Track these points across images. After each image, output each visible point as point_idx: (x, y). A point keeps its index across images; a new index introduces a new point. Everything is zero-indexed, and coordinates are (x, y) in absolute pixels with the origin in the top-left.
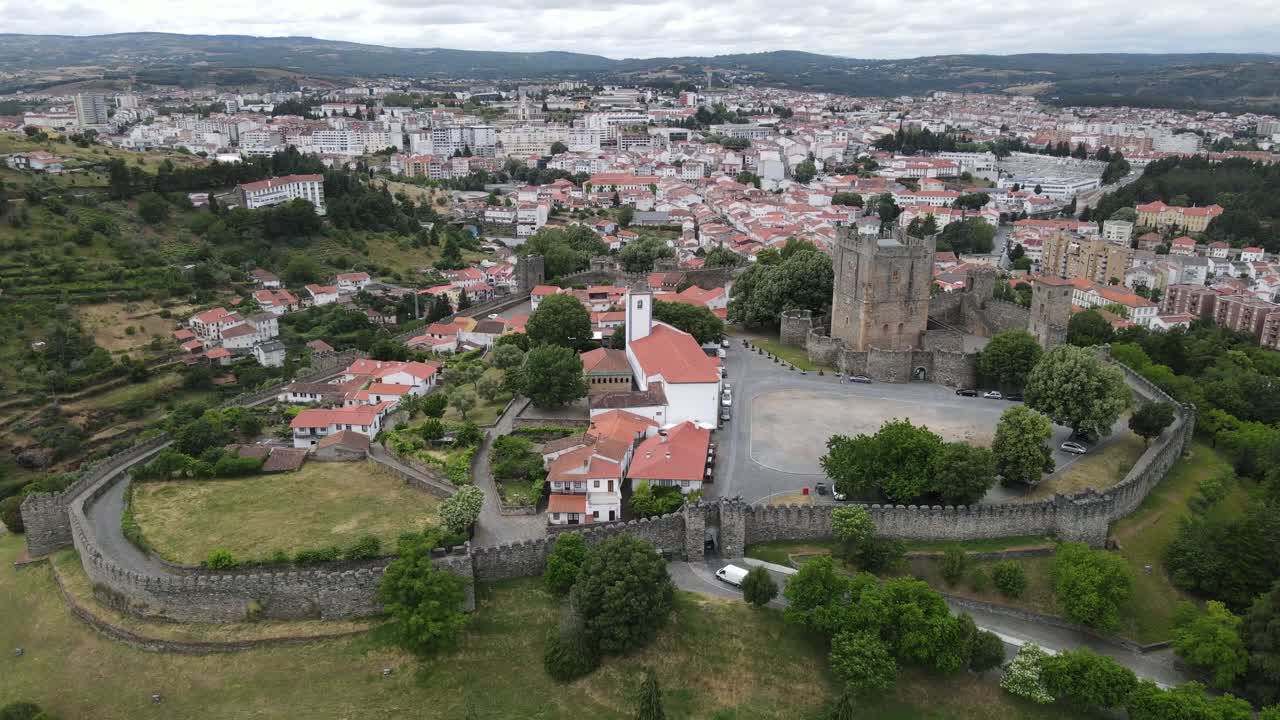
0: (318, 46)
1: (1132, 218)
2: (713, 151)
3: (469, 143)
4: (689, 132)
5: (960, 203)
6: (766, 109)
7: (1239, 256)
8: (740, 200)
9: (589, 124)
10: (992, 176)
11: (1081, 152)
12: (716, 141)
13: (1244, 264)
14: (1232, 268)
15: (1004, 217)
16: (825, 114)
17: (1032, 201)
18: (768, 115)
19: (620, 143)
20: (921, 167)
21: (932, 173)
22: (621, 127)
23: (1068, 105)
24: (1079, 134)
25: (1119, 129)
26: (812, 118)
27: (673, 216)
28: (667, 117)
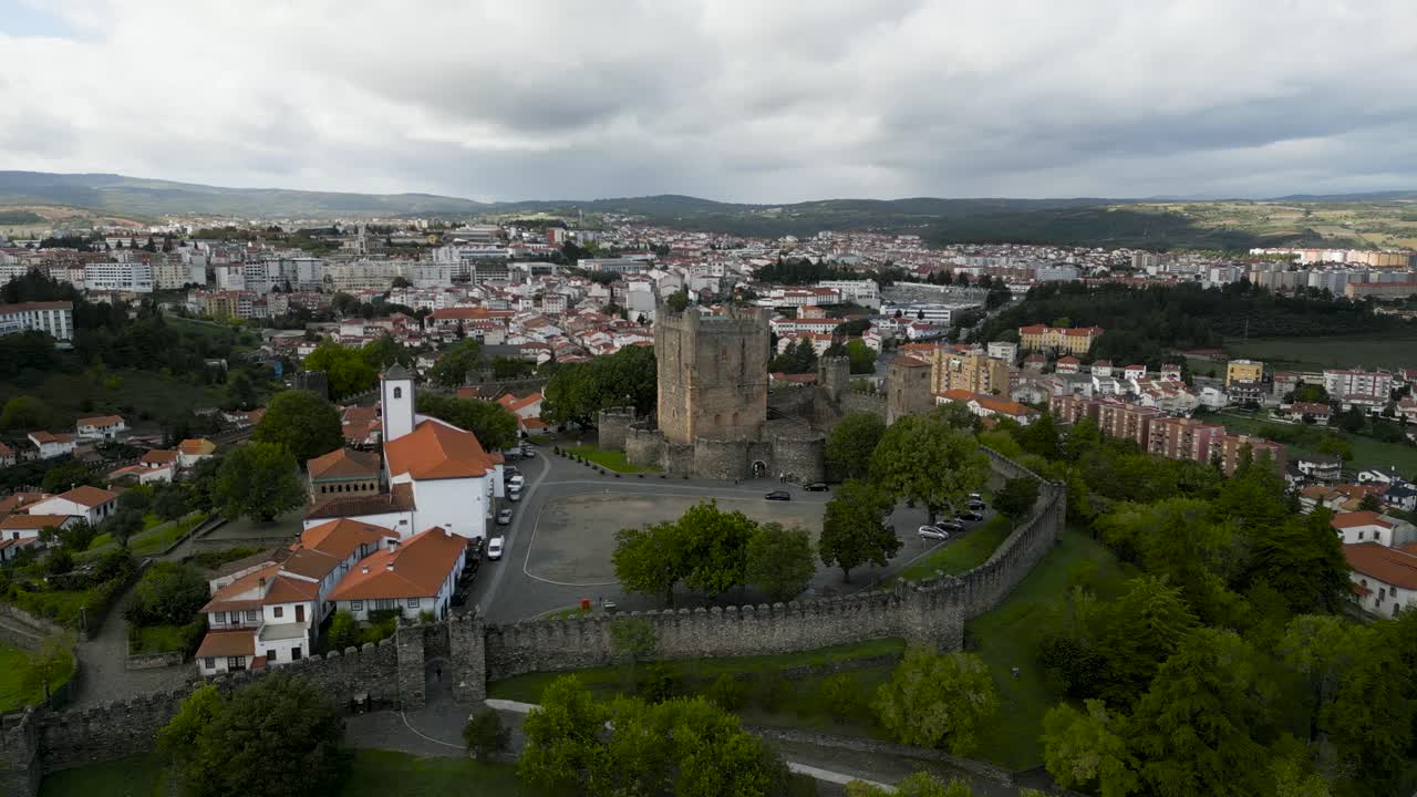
0: (125, 184)
1: (1016, 340)
2: (579, 283)
3: (291, 276)
4: (554, 266)
5: (842, 331)
6: (642, 246)
7: (1123, 374)
8: (605, 331)
9: (437, 258)
10: (874, 303)
11: (964, 280)
12: (584, 274)
13: (1128, 381)
14: (1117, 385)
15: (886, 344)
16: (705, 251)
17: (916, 327)
18: (643, 252)
19: (475, 277)
20: (801, 295)
21: (811, 301)
22: (474, 261)
23: (952, 244)
24: (961, 266)
25: (1003, 262)
26: (691, 254)
27: (527, 349)
28: (530, 251)
